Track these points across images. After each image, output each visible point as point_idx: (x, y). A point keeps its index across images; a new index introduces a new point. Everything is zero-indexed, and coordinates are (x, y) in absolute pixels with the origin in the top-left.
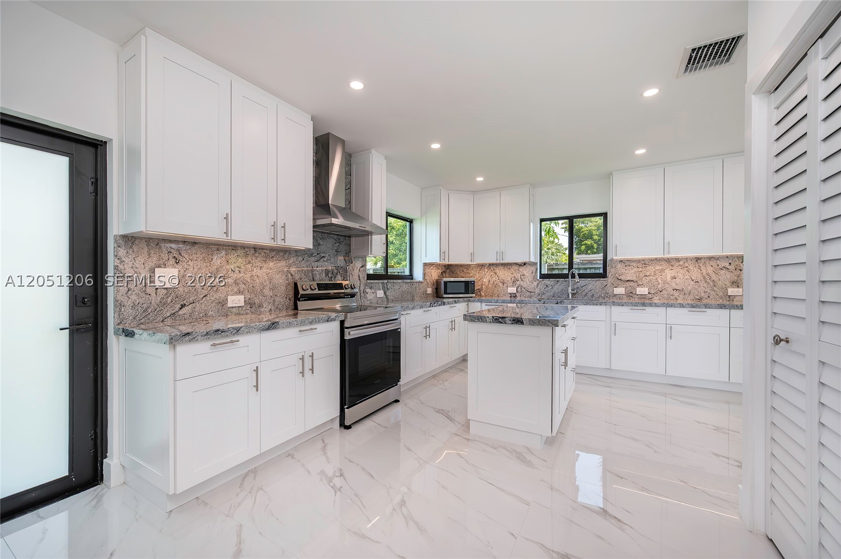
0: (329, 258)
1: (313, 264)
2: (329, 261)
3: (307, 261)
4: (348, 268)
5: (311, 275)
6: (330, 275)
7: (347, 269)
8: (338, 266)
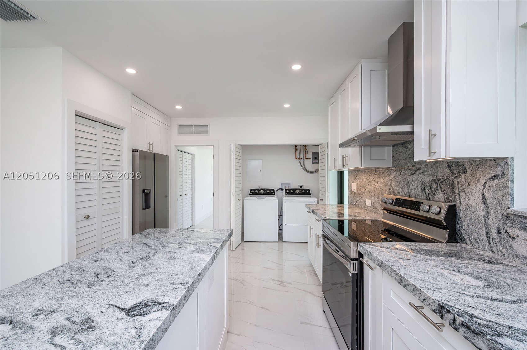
0: (426, 169)
1: (408, 177)
2: (426, 173)
3: (404, 175)
4: (456, 181)
5: (406, 189)
6: (427, 191)
7: (453, 182)
8: (439, 179)
